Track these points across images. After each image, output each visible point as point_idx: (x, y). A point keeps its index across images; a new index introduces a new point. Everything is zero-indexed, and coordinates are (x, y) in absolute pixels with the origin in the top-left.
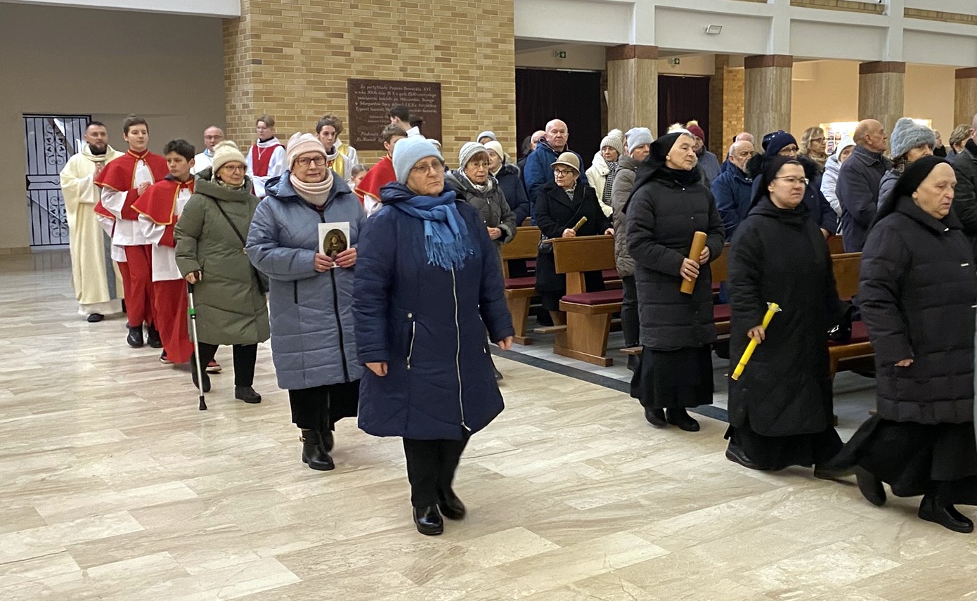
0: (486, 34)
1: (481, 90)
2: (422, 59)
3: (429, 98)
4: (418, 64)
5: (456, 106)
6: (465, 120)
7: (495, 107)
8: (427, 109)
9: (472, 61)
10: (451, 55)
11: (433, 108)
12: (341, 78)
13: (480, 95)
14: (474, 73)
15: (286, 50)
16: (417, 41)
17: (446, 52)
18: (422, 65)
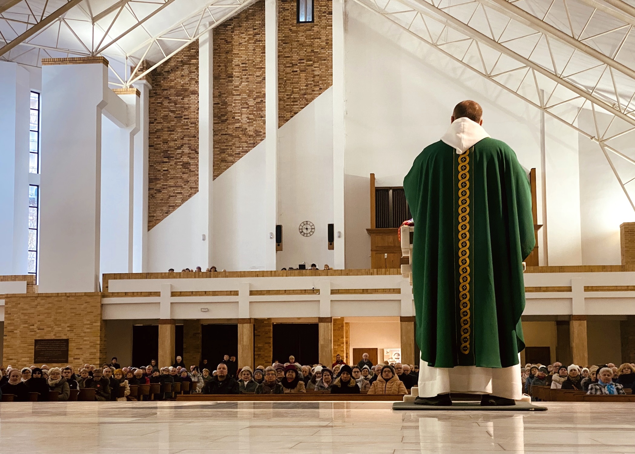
0: (88, 320)
1: (85, 340)
2: (62, 331)
3: (64, 344)
4: (60, 333)
5: (74, 347)
6: (78, 352)
7: (91, 346)
8: (62, 348)
9: (82, 331)
10: (74, 329)
11: (64, 348)
12: (32, 339)
13: (85, 342)
14: (83, 334)
15: (15, 331)
16: (60, 325)
17: (72, 328)
18: (62, 333)
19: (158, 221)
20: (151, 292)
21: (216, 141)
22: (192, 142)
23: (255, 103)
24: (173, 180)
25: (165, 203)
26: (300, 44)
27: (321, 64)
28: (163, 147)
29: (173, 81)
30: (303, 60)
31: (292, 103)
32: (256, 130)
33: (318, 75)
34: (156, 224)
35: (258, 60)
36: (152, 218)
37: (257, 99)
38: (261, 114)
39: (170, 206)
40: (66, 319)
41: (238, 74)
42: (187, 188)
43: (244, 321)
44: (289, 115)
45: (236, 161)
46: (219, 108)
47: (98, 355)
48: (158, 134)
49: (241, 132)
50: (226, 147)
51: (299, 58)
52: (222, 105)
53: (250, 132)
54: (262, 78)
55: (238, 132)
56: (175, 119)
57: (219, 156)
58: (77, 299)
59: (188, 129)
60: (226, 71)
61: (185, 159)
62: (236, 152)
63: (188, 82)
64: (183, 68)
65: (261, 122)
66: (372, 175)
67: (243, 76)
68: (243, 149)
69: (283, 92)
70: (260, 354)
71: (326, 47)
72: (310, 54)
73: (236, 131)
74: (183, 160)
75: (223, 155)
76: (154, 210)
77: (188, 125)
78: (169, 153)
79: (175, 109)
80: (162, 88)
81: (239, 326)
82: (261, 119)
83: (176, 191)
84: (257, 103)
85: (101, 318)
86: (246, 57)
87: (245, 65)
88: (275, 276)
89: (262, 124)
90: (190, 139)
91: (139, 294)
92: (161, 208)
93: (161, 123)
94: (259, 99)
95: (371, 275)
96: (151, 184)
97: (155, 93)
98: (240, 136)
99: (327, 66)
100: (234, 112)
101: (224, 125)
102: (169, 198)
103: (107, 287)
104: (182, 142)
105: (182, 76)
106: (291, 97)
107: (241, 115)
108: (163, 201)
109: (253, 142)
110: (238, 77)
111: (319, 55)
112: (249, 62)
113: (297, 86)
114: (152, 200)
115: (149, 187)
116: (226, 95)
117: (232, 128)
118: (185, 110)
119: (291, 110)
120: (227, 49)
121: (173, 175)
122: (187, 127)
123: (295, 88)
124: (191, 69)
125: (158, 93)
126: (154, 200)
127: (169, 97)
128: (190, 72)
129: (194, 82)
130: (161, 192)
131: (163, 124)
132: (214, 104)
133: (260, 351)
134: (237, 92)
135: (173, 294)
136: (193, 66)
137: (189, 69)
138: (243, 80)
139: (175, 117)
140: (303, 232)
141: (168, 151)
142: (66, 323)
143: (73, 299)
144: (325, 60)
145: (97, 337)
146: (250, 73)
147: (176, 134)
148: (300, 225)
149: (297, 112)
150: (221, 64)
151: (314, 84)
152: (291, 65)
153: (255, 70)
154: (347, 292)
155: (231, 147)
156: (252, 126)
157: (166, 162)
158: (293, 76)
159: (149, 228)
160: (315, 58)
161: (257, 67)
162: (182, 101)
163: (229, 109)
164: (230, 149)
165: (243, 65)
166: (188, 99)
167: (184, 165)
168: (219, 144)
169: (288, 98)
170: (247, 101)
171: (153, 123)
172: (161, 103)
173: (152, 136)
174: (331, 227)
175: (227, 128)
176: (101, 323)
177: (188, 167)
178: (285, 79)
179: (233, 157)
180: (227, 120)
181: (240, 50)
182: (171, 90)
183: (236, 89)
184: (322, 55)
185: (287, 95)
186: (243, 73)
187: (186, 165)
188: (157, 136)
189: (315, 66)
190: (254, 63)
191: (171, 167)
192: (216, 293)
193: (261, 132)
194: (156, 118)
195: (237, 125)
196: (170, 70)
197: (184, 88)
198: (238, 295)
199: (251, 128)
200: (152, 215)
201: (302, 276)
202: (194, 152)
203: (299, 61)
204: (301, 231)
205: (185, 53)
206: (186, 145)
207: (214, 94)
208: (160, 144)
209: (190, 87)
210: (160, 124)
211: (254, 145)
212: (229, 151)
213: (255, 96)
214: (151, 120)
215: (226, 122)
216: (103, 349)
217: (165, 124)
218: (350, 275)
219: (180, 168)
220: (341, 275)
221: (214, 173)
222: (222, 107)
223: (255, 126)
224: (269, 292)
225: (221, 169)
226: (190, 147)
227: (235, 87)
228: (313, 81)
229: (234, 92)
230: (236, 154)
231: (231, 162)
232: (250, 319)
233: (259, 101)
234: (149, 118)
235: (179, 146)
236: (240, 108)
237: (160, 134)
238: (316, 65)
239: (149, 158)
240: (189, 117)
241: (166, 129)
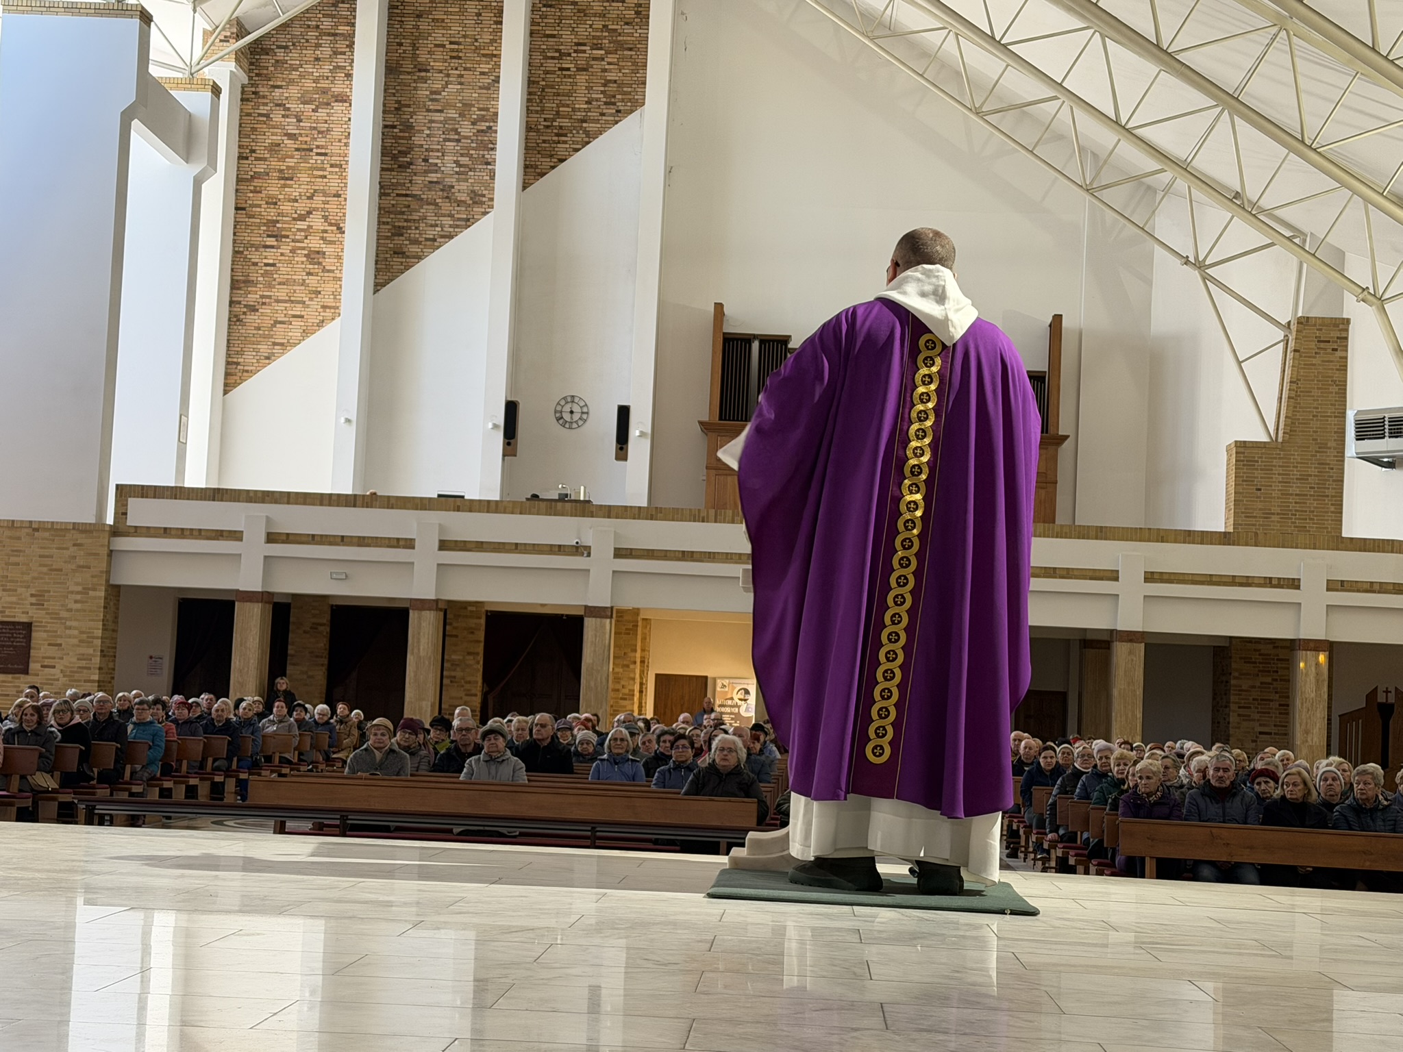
0: (77, 584)
1: (70, 628)
2: (18, 604)
3: (19, 634)
4: (15, 608)
5: (45, 640)
6: (52, 651)
7: (81, 641)
8: (17, 642)
9: (62, 605)
10: (44, 600)
11: (21, 642)
13: (68, 632)
14: (64, 614)
16: (16, 590)
17: (40, 599)
18: (19, 608)
19: (245, 374)
20: (222, 531)
21: (384, 208)
22: (332, 207)
23: (475, 131)
24: (285, 287)
25: (264, 336)
26: (579, 11)
27: (623, 58)
28: (266, 214)
29: (296, 70)
30: (584, 45)
31: (556, 138)
32: (473, 191)
33: (615, 82)
34: (242, 380)
35: (487, 37)
36: (235, 366)
37: (478, 123)
38: (486, 156)
39: (275, 344)
40: (26, 578)
41: (441, 64)
42: (316, 307)
43: (422, 604)
44: (546, 162)
45: (425, 254)
46: (396, 137)
47: (97, 660)
48: (256, 183)
49: (441, 193)
50: (405, 224)
51: (576, 41)
52: (401, 131)
53: (461, 194)
54: (493, 78)
55: (434, 193)
56: (297, 153)
57: (389, 241)
58: (57, 536)
59: (325, 177)
60: (415, 56)
61: (314, 243)
62: (427, 236)
63: (330, 74)
64: (320, 42)
65: (485, 174)
66: (719, 307)
67: (452, 69)
68: (442, 230)
69: (537, 112)
70: (455, 677)
71: (636, 20)
72: (598, 34)
73: (430, 190)
74: (310, 245)
75: (398, 240)
76: (239, 349)
77: (324, 169)
78: (278, 228)
79: (297, 132)
80: (271, 83)
81: (413, 615)
82: (485, 167)
83: (290, 312)
84: (478, 131)
85: (108, 581)
86: (461, 29)
87: (456, 47)
88: (496, 512)
89: (488, 178)
90: (328, 199)
91: (195, 533)
92: (255, 346)
93: (265, 159)
94: (483, 124)
95: (703, 521)
96: (235, 291)
97: (254, 93)
98: (437, 201)
99: (635, 64)
100: (427, 147)
101: (403, 174)
102: (274, 325)
103: (125, 514)
104: (310, 205)
105: (317, 59)
106: (554, 124)
107: (443, 156)
108: (261, 332)
109: (465, 216)
110: (441, 71)
111: (619, 38)
112: (467, 40)
113: (568, 102)
114: (235, 327)
115: (231, 297)
116: (411, 110)
117: (420, 182)
118: (320, 136)
119: (553, 153)
120: (419, 8)
121: (286, 277)
122: (321, 173)
123: (564, 106)
124: (338, 46)
125: (261, 93)
126: (240, 327)
127: (285, 104)
128: (335, 53)
129: (343, 75)
130: (257, 310)
131: (269, 163)
132: (385, 127)
133: (455, 670)
134: (436, 103)
135: (272, 538)
136: (342, 39)
137: (332, 45)
138: (451, 79)
139: (297, 150)
140: (562, 418)
141: (278, 222)
142: (28, 587)
143: (47, 534)
144: (630, 49)
145: (99, 621)
146: (468, 65)
147: (297, 186)
148: (558, 404)
149: (564, 157)
150: (403, 41)
151: (605, 100)
152: (557, 55)
153: (479, 59)
154: (650, 554)
155: (417, 225)
156: (467, 180)
157: (272, 247)
158: (559, 80)
159: (228, 388)
160: (610, 43)
161: (482, 52)
162: (313, 114)
163: (417, 140)
164: (413, 228)
165: (453, 46)
166: (328, 111)
167: (312, 256)
168: (392, 216)
169: (547, 127)
170: (457, 126)
171: (247, 158)
172: (267, 116)
173: (242, 187)
174: (624, 413)
175: (411, 181)
176: (106, 590)
177: (320, 260)
178: (544, 83)
179: (421, 246)
180: (411, 163)
181: (446, 13)
182: (290, 87)
183: (434, 96)
184: (625, 38)
185: (545, 120)
186: (452, 65)
187: (314, 257)
188: (255, 187)
189: (610, 60)
190: (476, 44)
191: (282, 258)
192: (366, 541)
193: (484, 196)
194: (254, 148)
195: (433, 177)
196: (291, 44)
197: (319, 85)
198: (413, 548)
199: (463, 186)
200: (235, 360)
201: (555, 515)
202: (335, 228)
203: (576, 48)
204: (558, 415)
205: (325, 8)
206: (319, 213)
207: (384, 105)
208: (259, 206)
209: (333, 86)
210: (263, 162)
211: (468, 222)
212: (414, 233)
213: (475, 117)
214: (242, 151)
215: (409, 168)
216: (109, 647)
217: (274, 163)
218: (656, 519)
219: (302, 263)
220: (639, 518)
221: (376, 278)
222: (402, 134)
223: (473, 181)
224: (480, 546)
225: (391, 270)
226: (325, 218)
227: (432, 93)
228: (602, 92)
229: (430, 103)
230: (427, 239)
231: (414, 257)
232: (437, 601)
233: (485, 128)
234: (240, 147)
235: (303, 212)
236: (441, 140)
237: (261, 185)
238: (612, 58)
239: (235, 234)
240: (327, 151)
241: (274, 174)
